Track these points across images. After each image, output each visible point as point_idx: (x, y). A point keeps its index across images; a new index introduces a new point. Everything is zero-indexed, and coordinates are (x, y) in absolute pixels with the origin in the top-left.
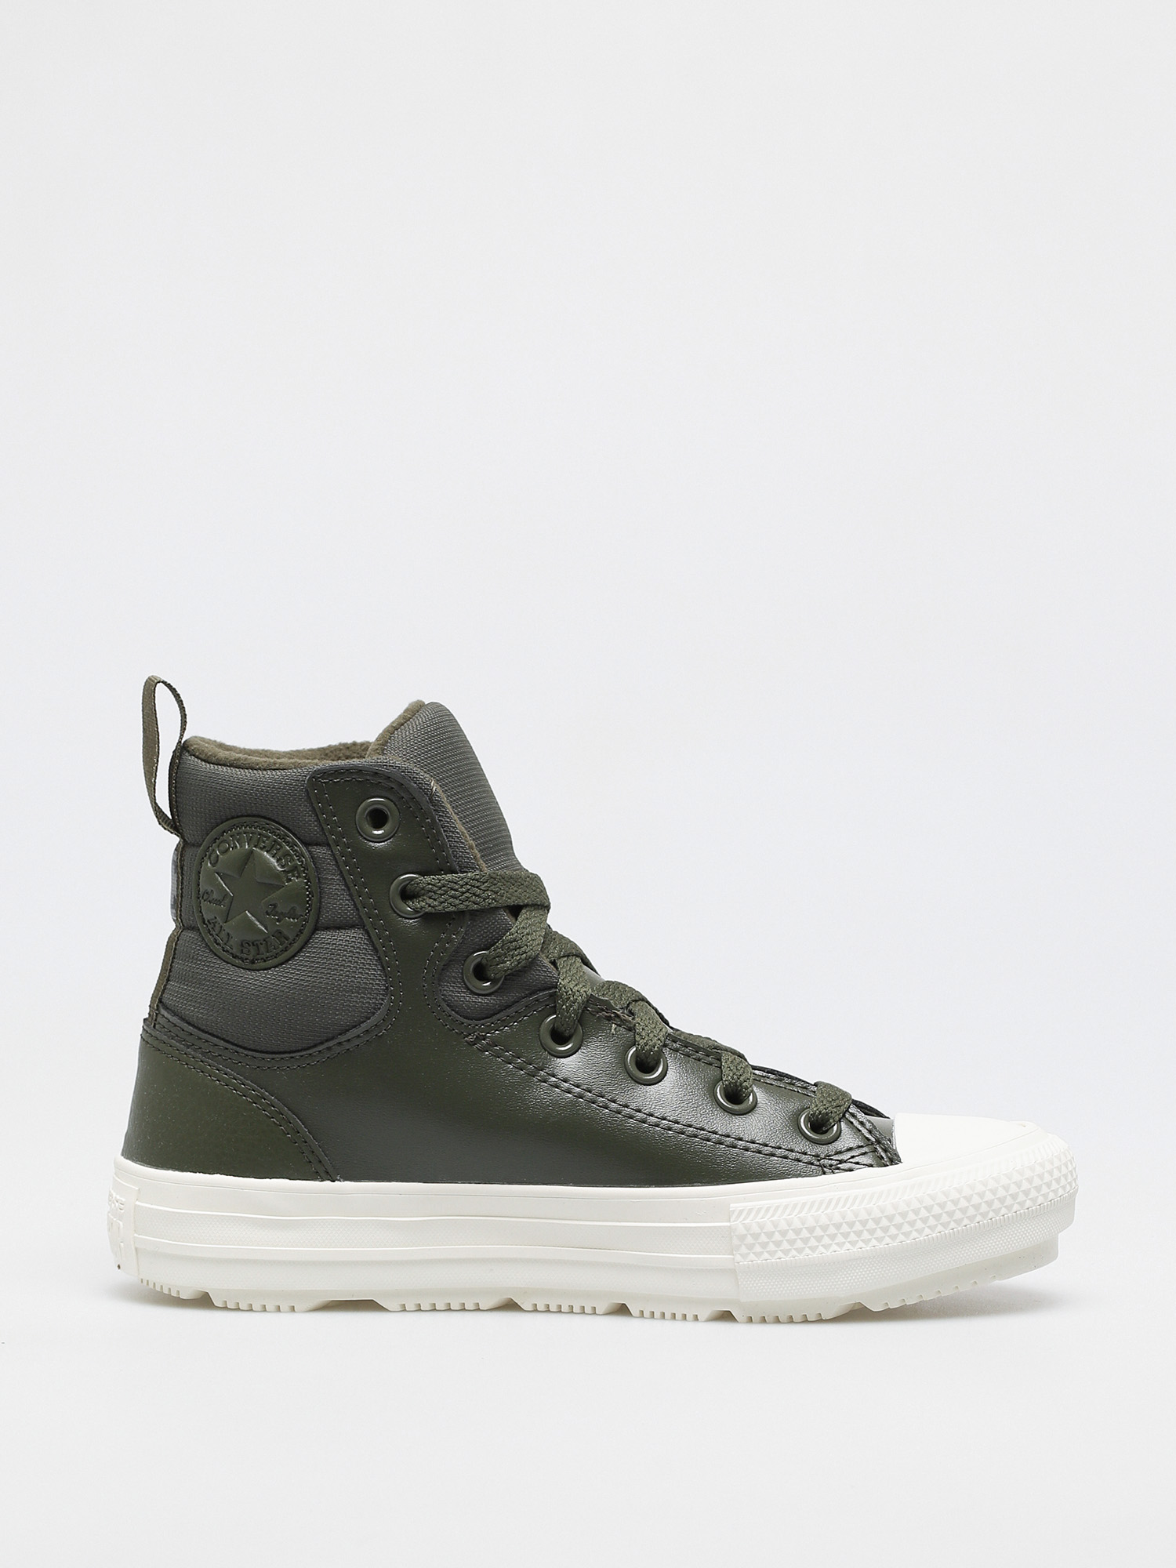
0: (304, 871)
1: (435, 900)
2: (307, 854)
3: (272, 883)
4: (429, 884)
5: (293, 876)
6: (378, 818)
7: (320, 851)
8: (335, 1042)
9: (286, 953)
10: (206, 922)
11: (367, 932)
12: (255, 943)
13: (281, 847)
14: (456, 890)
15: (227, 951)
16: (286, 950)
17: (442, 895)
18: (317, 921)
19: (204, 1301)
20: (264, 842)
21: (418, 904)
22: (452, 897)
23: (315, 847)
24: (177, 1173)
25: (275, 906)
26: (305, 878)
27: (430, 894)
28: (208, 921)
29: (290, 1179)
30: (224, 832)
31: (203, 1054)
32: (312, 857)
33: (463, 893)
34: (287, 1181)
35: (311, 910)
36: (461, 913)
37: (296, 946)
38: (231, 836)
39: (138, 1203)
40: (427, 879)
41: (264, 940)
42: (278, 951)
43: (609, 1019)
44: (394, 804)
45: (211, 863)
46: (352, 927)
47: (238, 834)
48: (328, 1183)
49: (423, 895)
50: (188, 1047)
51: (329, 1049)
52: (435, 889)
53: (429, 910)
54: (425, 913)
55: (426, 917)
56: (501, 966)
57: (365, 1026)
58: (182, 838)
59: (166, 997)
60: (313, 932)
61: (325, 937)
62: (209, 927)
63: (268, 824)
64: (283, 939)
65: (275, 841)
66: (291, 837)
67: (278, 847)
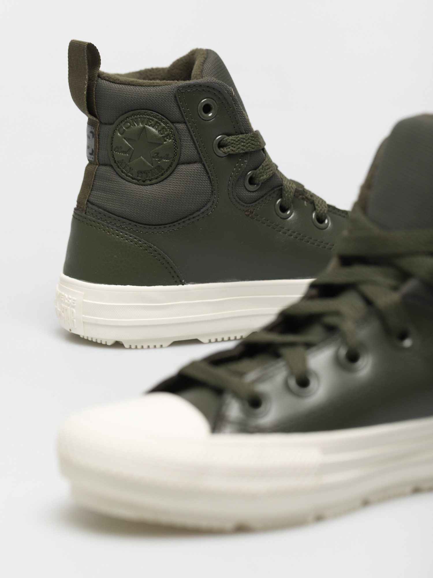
0: (172, 136)
1: (235, 147)
2: (174, 128)
3: (156, 143)
4: (232, 140)
5: (168, 139)
6: (207, 109)
7: (181, 126)
8: (187, 218)
9: (162, 177)
10: (117, 162)
11: (204, 165)
12: (145, 172)
13: (160, 124)
14: (244, 142)
15: (129, 176)
16: (162, 175)
17: (237, 145)
18: (179, 160)
19: (118, 345)
20: (151, 122)
21: (225, 150)
22: (243, 146)
23: (178, 124)
25: (158, 154)
26: (173, 139)
27: (232, 145)
28: (118, 162)
29: (164, 285)
30: (127, 117)
31: (117, 226)
32: (176, 129)
33: (247, 144)
35: (176, 155)
36: (246, 153)
37: (169, 172)
38: (131, 120)
39: (84, 300)
40: (231, 138)
41: (151, 171)
42: (158, 175)
43: (303, 199)
44: (215, 101)
45: (120, 133)
46: (195, 162)
47: (135, 119)
48: (180, 285)
49: (229, 145)
50: (109, 223)
51: (184, 222)
52: (235, 142)
53: (231, 152)
54: (229, 154)
55: (230, 156)
56: (262, 178)
57: (202, 210)
58: (99, 120)
59: (92, 199)
60: (177, 166)
61: (182, 168)
62: (119, 165)
63: (152, 113)
64: (161, 170)
65: (157, 122)
66: (165, 120)
67: (158, 124)
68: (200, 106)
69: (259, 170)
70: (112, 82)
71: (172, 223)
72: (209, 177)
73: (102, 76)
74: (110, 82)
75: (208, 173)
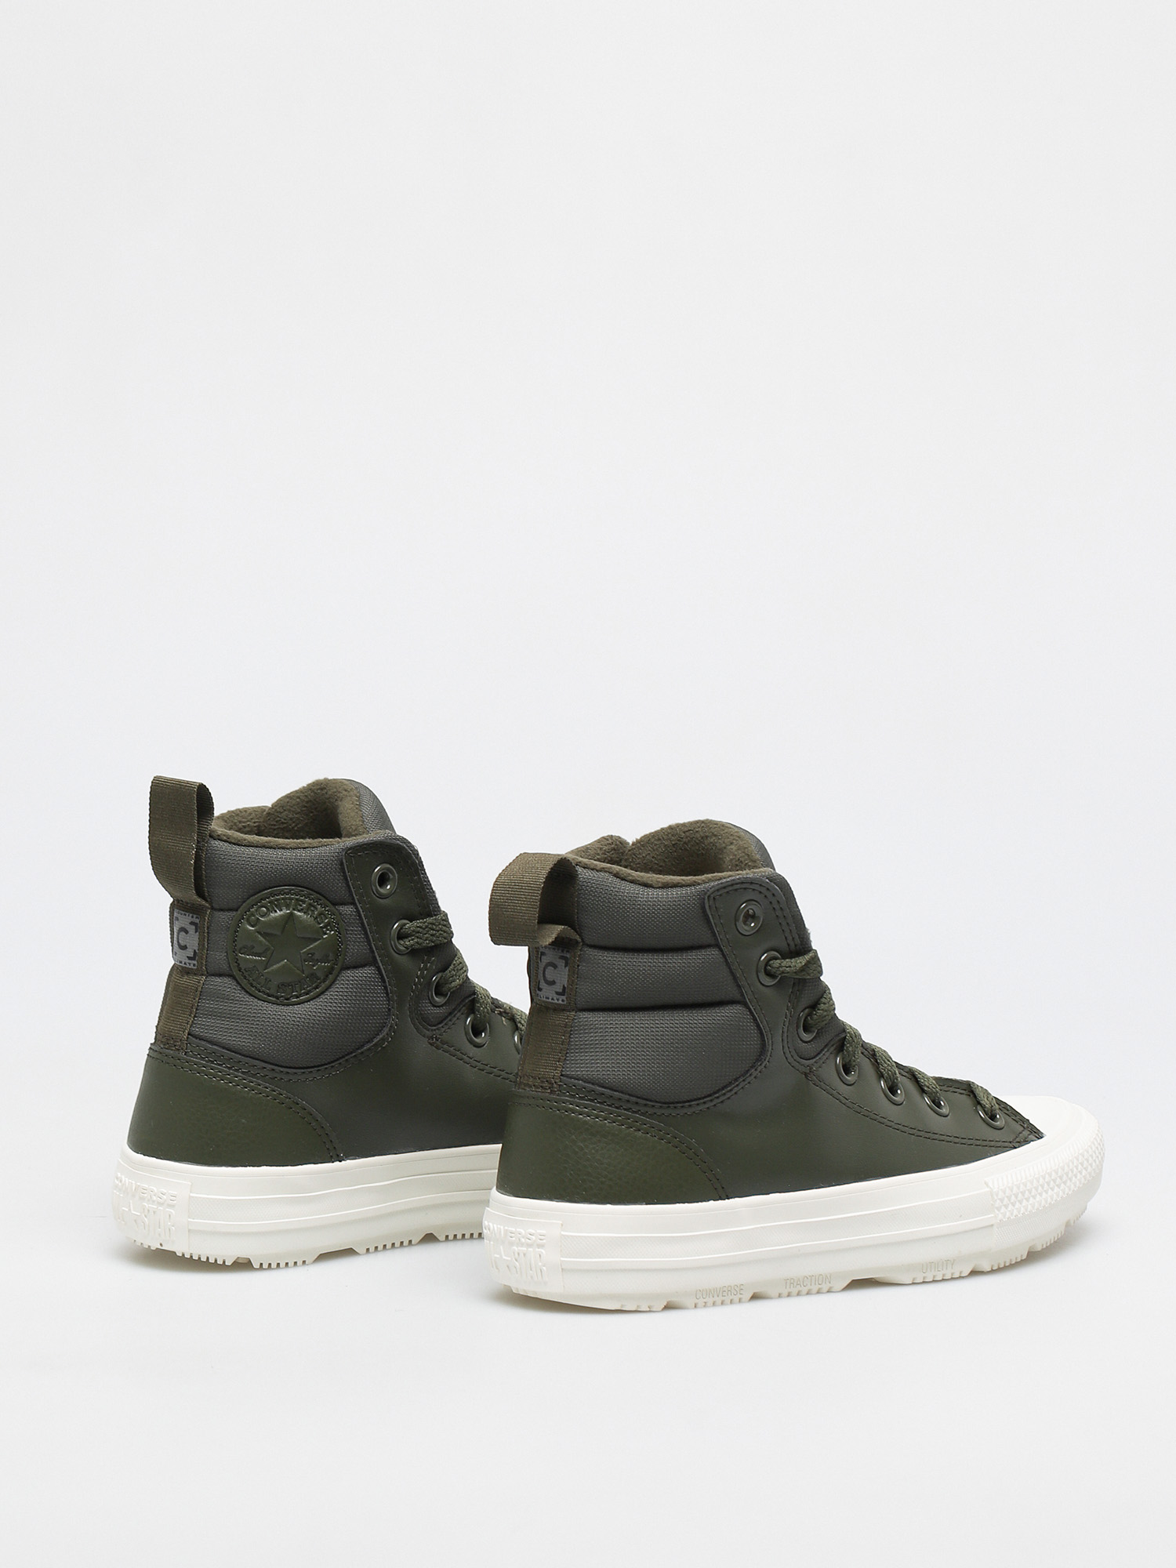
0: (335, 926)
1: (420, 938)
2: (336, 912)
4: (416, 927)
5: (328, 930)
6: (383, 880)
7: (348, 910)
8: (353, 1055)
9: (317, 991)
10: (243, 970)
11: (378, 968)
12: (290, 984)
13: (316, 908)
14: (433, 930)
15: (263, 992)
16: (317, 988)
17: (425, 934)
19: (243, 1265)
20: (301, 906)
21: (408, 943)
22: (432, 935)
23: (342, 906)
24: (230, 1168)
25: (313, 954)
26: (336, 931)
27: (417, 934)
28: (245, 970)
29: (315, 1164)
30: (261, 899)
31: (243, 1073)
32: (340, 914)
34: (312, 1165)
35: (339, 956)
36: (436, 946)
37: (327, 983)
38: (269, 902)
39: (191, 1195)
40: (415, 923)
41: (299, 981)
43: (500, 1014)
44: (395, 868)
45: (249, 924)
46: (366, 965)
47: (276, 900)
48: (338, 1163)
49: (413, 936)
50: (229, 1068)
51: (347, 1061)
52: (421, 930)
53: (417, 946)
54: (413, 950)
55: (413, 952)
56: (453, 984)
57: (375, 1041)
58: (210, 904)
59: (196, 1030)
60: (339, 973)
61: (349, 974)
62: (246, 974)
63: (303, 891)
64: (315, 979)
65: (310, 905)
66: (323, 900)
67: (312, 908)
68: (375, 878)
69: (450, 972)
70: (234, 844)
71: (329, 1063)
72: (386, 988)
73: (215, 835)
74: (230, 843)
75: (384, 981)
